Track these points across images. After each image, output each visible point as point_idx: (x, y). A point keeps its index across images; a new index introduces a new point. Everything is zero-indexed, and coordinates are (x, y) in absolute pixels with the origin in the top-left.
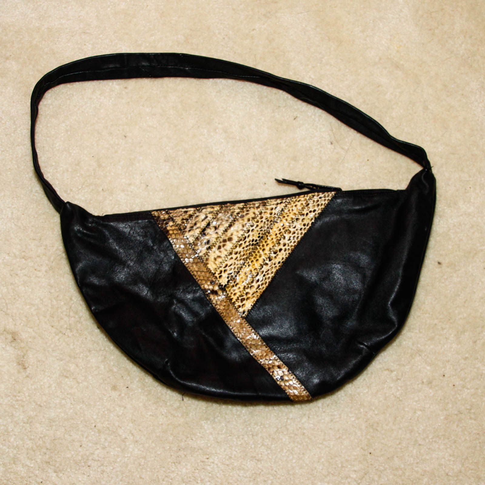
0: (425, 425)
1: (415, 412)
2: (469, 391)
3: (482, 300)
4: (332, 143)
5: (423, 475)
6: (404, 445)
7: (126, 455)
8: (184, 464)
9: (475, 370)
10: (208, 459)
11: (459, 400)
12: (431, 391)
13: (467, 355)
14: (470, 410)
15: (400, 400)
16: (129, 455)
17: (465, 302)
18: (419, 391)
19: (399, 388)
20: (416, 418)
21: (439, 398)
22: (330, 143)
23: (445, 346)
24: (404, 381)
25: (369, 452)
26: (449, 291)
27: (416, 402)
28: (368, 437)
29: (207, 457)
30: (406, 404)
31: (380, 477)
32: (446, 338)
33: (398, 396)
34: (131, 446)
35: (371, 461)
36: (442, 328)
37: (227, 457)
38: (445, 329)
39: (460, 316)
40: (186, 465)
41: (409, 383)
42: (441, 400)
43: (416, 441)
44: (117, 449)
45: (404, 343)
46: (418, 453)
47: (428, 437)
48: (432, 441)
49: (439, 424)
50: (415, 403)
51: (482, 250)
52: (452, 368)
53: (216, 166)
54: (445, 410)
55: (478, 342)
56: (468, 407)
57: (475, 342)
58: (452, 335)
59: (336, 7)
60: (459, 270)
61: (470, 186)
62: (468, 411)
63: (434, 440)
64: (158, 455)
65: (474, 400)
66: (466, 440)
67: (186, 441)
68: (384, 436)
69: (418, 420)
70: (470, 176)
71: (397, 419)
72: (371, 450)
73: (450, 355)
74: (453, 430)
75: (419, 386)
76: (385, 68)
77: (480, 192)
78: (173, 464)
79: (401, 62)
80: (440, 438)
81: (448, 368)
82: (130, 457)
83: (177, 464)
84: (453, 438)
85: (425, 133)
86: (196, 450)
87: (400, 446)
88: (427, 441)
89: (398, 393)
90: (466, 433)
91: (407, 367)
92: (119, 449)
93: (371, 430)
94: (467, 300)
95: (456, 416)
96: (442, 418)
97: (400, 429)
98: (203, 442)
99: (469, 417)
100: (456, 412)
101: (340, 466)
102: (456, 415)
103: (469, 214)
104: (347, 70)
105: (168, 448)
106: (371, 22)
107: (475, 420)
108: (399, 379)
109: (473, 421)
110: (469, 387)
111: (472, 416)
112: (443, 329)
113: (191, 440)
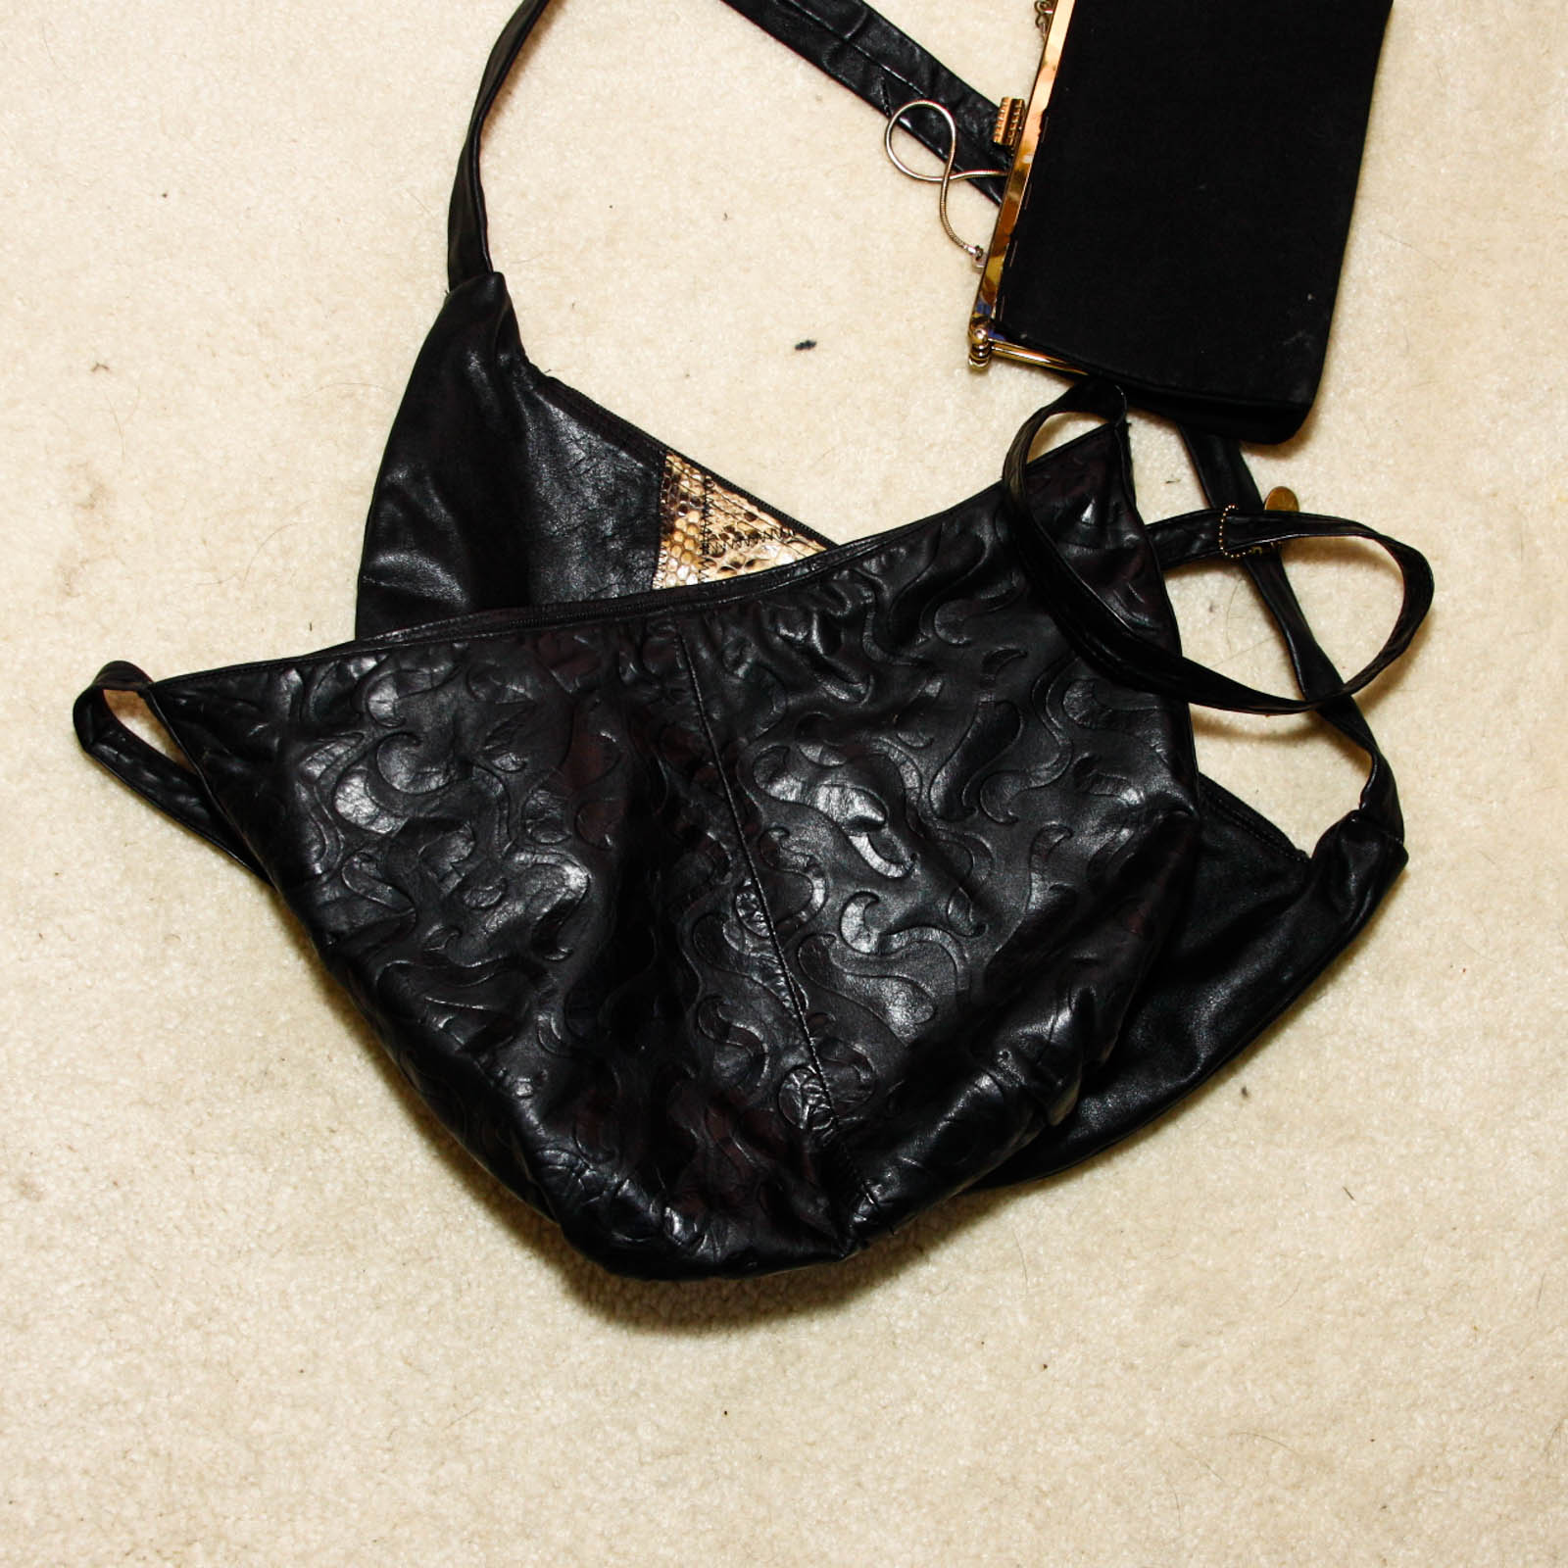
0: (908, 1446)
1: (908, 1400)
2: (1076, 1448)
3: (1278, 1259)
4: (1211, 609)
5: (812, 1562)
6: (821, 1457)
7: (146, 978)
8: (267, 1101)
9: (1131, 1412)
10: (333, 1131)
11: (1035, 1452)
12: (985, 1379)
13: (1138, 1362)
14: (1045, 1495)
15: (894, 1343)
16: (153, 983)
17: (1233, 1232)
18: (956, 1358)
19: (915, 1314)
20: (900, 1415)
21: (991, 1412)
22: (1208, 606)
23: (1104, 1300)
24: (939, 1306)
25: (726, 1408)
26: (1215, 1177)
27: (931, 1376)
28: (751, 1371)
29: (335, 1126)
30: (902, 1363)
31: (704, 1485)
32: (1120, 1282)
33: (898, 1331)
34: (175, 964)
35: (712, 1433)
36: (1129, 1250)
37: (380, 1164)
38: (1135, 1258)
39: (1194, 1257)
40: (270, 1107)
41: (946, 1320)
42: (993, 1417)
43: (857, 1468)
44: (136, 946)
45: (1011, 1216)
46: (840, 1501)
47: (892, 1480)
48: (895, 1499)
49: (944, 1472)
50: (923, 1377)
51: (1373, 1141)
52: (1078, 1363)
53: (890, 453)
54: (985, 1449)
55: (1191, 1350)
56: (1045, 1488)
57: (1184, 1345)
58: (1141, 1288)
59: (1486, 285)
60: (1280, 1146)
61: (1467, 967)
62: (1036, 1492)
63: (903, 1498)
64: (223, 1032)
65: (1071, 1480)
66: (978, 1556)
67: (312, 1050)
68: (789, 1399)
69: (900, 1423)
70: (1486, 943)
71: (854, 1383)
72: (734, 1408)
73: (1098, 1328)
74: (965, 1512)
75: (968, 1345)
76: (1489, 526)
77: (1482, 999)
78: (241, 1083)
79: (1539, 543)
80: (919, 1507)
81: (1068, 1356)
82: (151, 988)
83: (249, 1089)
84: (952, 1529)
85: (1459, 756)
86: (321, 1090)
87: (807, 1449)
88: (885, 1488)
89: (901, 1323)
90: (992, 1542)
91: (972, 1278)
92: (141, 952)
93: (771, 1361)
94: (1241, 1230)
95: (998, 1483)
96: (961, 1462)
97: (842, 1410)
98: (350, 1083)
99: (1027, 1510)
100: (1006, 1475)
101: (632, 1386)
102: (1002, 1481)
103: (1412, 1033)
104: (1391, 462)
105: (260, 1035)
106: (1546, 388)
107: (1038, 1528)
108: (930, 1292)
109: (1030, 1528)
110: (1084, 1439)
111: (1039, 1514)
112: (1129, 1254)
113: (326, 1058)
